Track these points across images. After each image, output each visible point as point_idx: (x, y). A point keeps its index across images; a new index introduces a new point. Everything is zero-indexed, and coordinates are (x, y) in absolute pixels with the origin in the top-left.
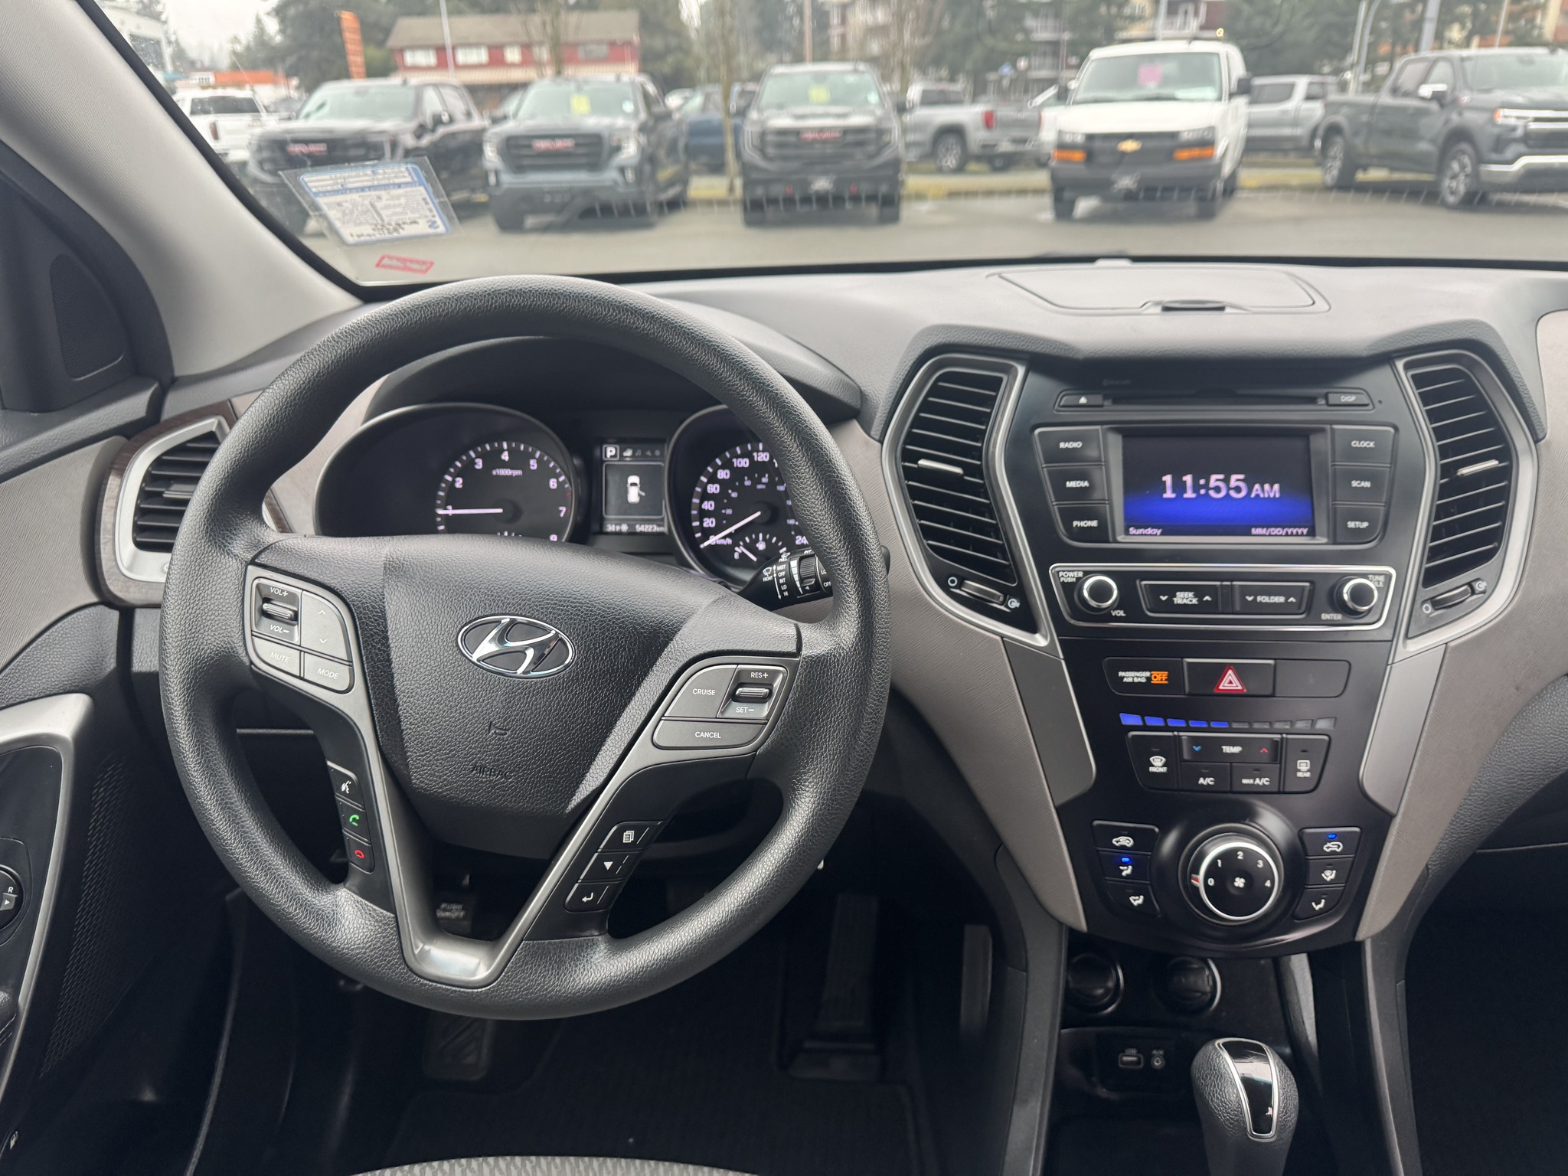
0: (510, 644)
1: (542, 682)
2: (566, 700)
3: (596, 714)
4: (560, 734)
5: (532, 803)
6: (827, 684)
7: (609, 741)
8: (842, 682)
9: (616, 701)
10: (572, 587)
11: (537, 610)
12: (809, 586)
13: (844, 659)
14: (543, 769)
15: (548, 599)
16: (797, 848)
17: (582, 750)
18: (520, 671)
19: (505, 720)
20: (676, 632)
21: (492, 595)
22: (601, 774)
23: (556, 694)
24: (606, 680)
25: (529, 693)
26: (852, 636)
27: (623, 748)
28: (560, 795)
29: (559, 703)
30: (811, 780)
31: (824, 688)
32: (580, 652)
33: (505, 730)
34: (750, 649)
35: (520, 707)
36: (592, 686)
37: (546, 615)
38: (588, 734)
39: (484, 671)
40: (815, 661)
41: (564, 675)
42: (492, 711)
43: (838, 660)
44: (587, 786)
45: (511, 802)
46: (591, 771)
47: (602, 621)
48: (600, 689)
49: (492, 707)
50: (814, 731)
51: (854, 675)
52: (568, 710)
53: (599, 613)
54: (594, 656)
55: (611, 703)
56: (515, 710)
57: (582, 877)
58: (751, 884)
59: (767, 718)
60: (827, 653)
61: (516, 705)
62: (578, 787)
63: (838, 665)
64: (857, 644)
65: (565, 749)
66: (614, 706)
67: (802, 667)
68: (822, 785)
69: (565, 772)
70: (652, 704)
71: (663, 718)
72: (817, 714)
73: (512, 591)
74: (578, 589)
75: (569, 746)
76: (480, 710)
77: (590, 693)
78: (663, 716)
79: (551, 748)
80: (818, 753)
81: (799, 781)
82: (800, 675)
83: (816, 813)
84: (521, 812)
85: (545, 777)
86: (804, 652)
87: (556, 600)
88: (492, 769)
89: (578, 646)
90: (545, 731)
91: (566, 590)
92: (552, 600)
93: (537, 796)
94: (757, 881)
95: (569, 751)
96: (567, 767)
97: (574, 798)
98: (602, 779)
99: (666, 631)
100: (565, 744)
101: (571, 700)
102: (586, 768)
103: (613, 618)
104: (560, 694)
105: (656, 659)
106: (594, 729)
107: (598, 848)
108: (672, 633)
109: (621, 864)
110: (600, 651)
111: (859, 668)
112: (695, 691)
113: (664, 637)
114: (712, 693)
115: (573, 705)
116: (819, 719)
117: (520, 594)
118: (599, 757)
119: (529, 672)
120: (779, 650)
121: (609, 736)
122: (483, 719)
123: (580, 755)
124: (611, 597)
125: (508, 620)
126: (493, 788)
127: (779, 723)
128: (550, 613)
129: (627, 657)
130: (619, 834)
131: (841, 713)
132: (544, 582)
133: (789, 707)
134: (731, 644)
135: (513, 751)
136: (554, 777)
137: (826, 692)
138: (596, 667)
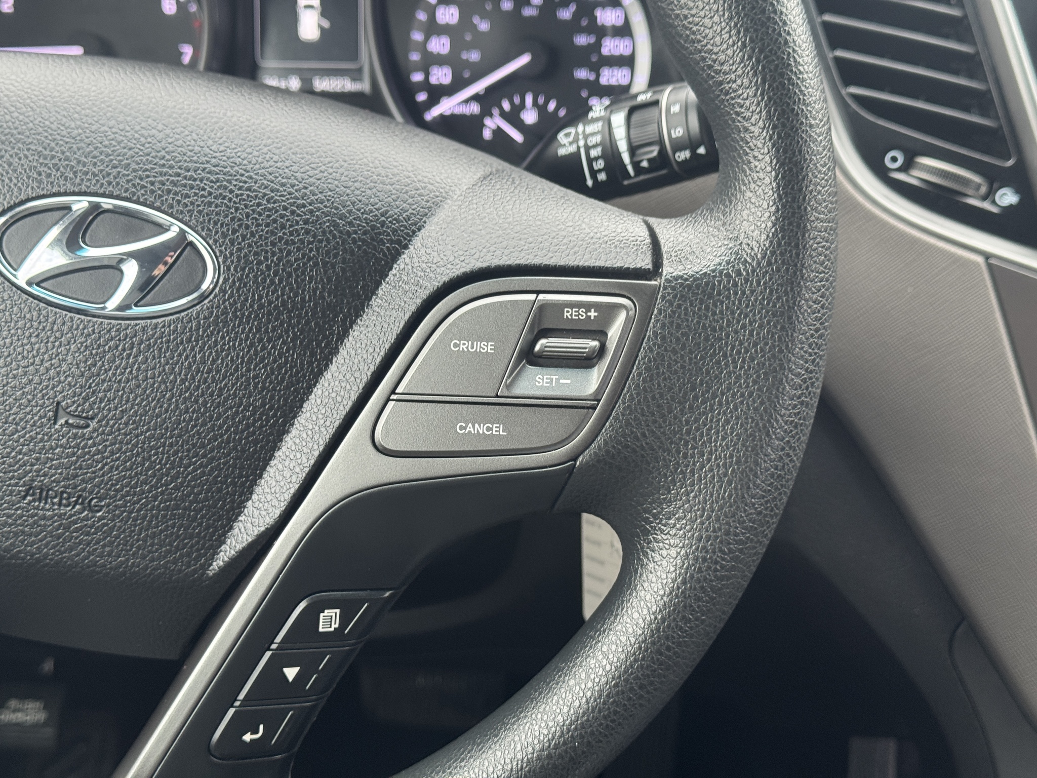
0: (91, 253)
1: (156, 325)
2: (203, 362)
3: (263, 388)
4: (195, 426)
5: (143, 557)
6: (714, 329)
7: (289, 441)
8: (744, 327)
9: (302, 364)
10: (210, 142)
11: (143, 187)
12: (649, 160)
13: (747, 281)
14: (162, 493)
15: (164, 165)
16: (653, 643)
17: (237, 458)
18: (112, 304)
19: (86, 399)
20: (414, 232)
21: (53, 157)
22: (274, 502)
23: (185, 350)
24: (282, 325)
25: (132, 348)
26: (764, 237)
27: (316, 454)
28: (198, 543)
29: (190, 367)
30: (680, 514)
31: (707, 339)
32: (229, 269)
33: (86, 418)
34: (562, 263)
35: (114, 374)
36: (254, 335)
37: (160, 196)
38: (248, 426)
39: (42, 305)
40: (690, 287)
41: (198, 314)
42: (60, 382)
43: (735, 285)
44: (249, 525)
45: (101, 556)
46: (254, 497)
47: (270, 210)
48: (269, 341)
49: (58, 373)
50: (687, 422)
51: (767, 312)
52: (209, 380)
53: (265, 195)
54: (256, 277)
55: (291, 368)
56: (104, 381)
57: (241, 696)
58: (566, 710)
59: (597, 397)
60: (713, 271)
61: (106, 371)
62: (231, 528)
63: (736, 293)
64: (773, 253)
65: (204, 456)
66: (297, 372)
67: (663, 297)
68: (702, 523)
69: (206, 499)
70: (372, 368)
71: (393, 397)
72: (693, 389)
73: (91, 148)
74: (222, 148)
75: (212, 450)
76: (36, 379)
77: (250, 347)
78: (393, 392)
79: (176, 452)
80: (694, 464)
81: (655, 516)
82: (660, 313)
83: (692, 576)
84: (124, 573)
85: (166, 508)
86: (669, 269)
87: (180, 168)
88: (62, 493)
89: (226, 258)
90: (164, 421)
91: (197, 149)
92: (171, 167)
93: (152, 545)
94: (577, 704)
95: (213, 458)
96: (208, 491)
97: (222, 548)
98: (276, 513)
99: (394, 231)
100: (203, 446)
101: (214, 361)
102: (247, 491)
103: (292, 204)
104: (193, 349)
105: (378, 284)
106: (260, 419)
107: (272, 643)
108: (408, 234)
109: (316, 671)
110: (268, 268)
111: (778, 298)
112: (456, 345)
113: (391, 241)
114: (488, 347)
115: (218, 371)
116: (696, 398)
117: (108, 155)
118: (270, 470)
119: (128, 307)
120: (618, 265)
121: (288, 432)
122: (43, 396)
123: (234, 466)
124: (287, 163)
125: (86, 205)
126: (67, 528)
127: (619, 407)
128: (169, 191)
129: (322, 279)
130: (311, 616)
131: (740, 386)
132: (154, 131)
133: (640, 374)
134: (523, 254)
135: (103, 458)
136: (185, 509)
137: (712, 345)
138: (260, 297)
